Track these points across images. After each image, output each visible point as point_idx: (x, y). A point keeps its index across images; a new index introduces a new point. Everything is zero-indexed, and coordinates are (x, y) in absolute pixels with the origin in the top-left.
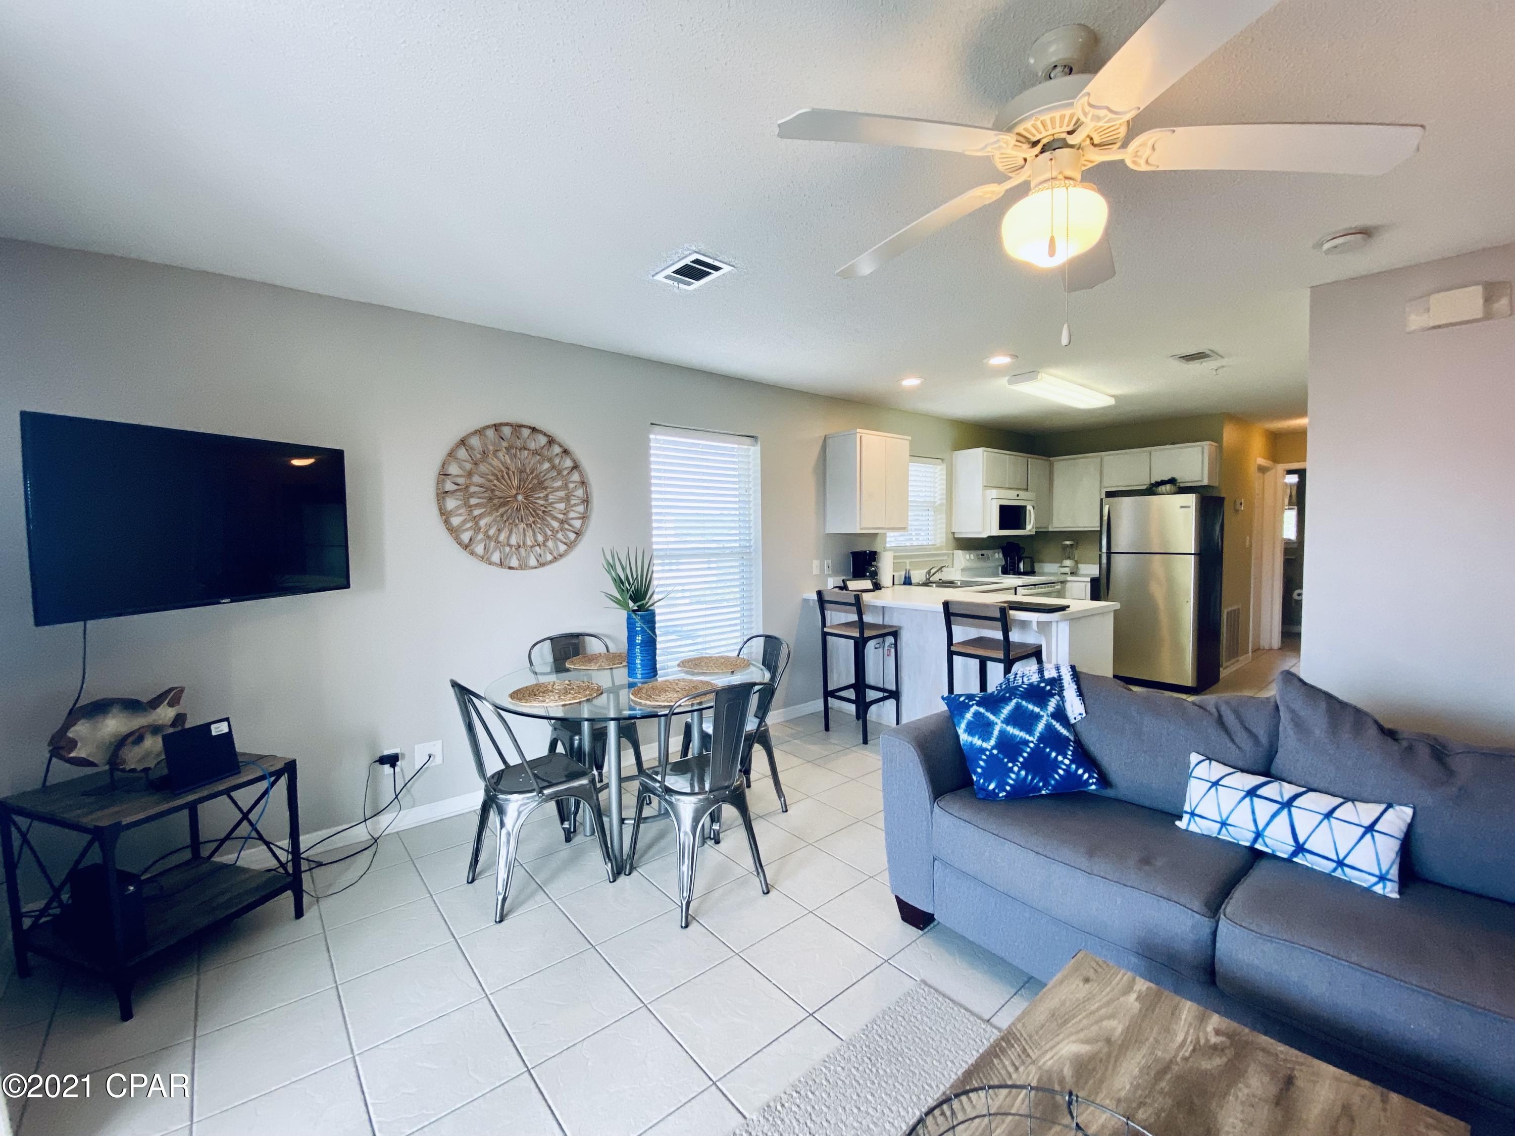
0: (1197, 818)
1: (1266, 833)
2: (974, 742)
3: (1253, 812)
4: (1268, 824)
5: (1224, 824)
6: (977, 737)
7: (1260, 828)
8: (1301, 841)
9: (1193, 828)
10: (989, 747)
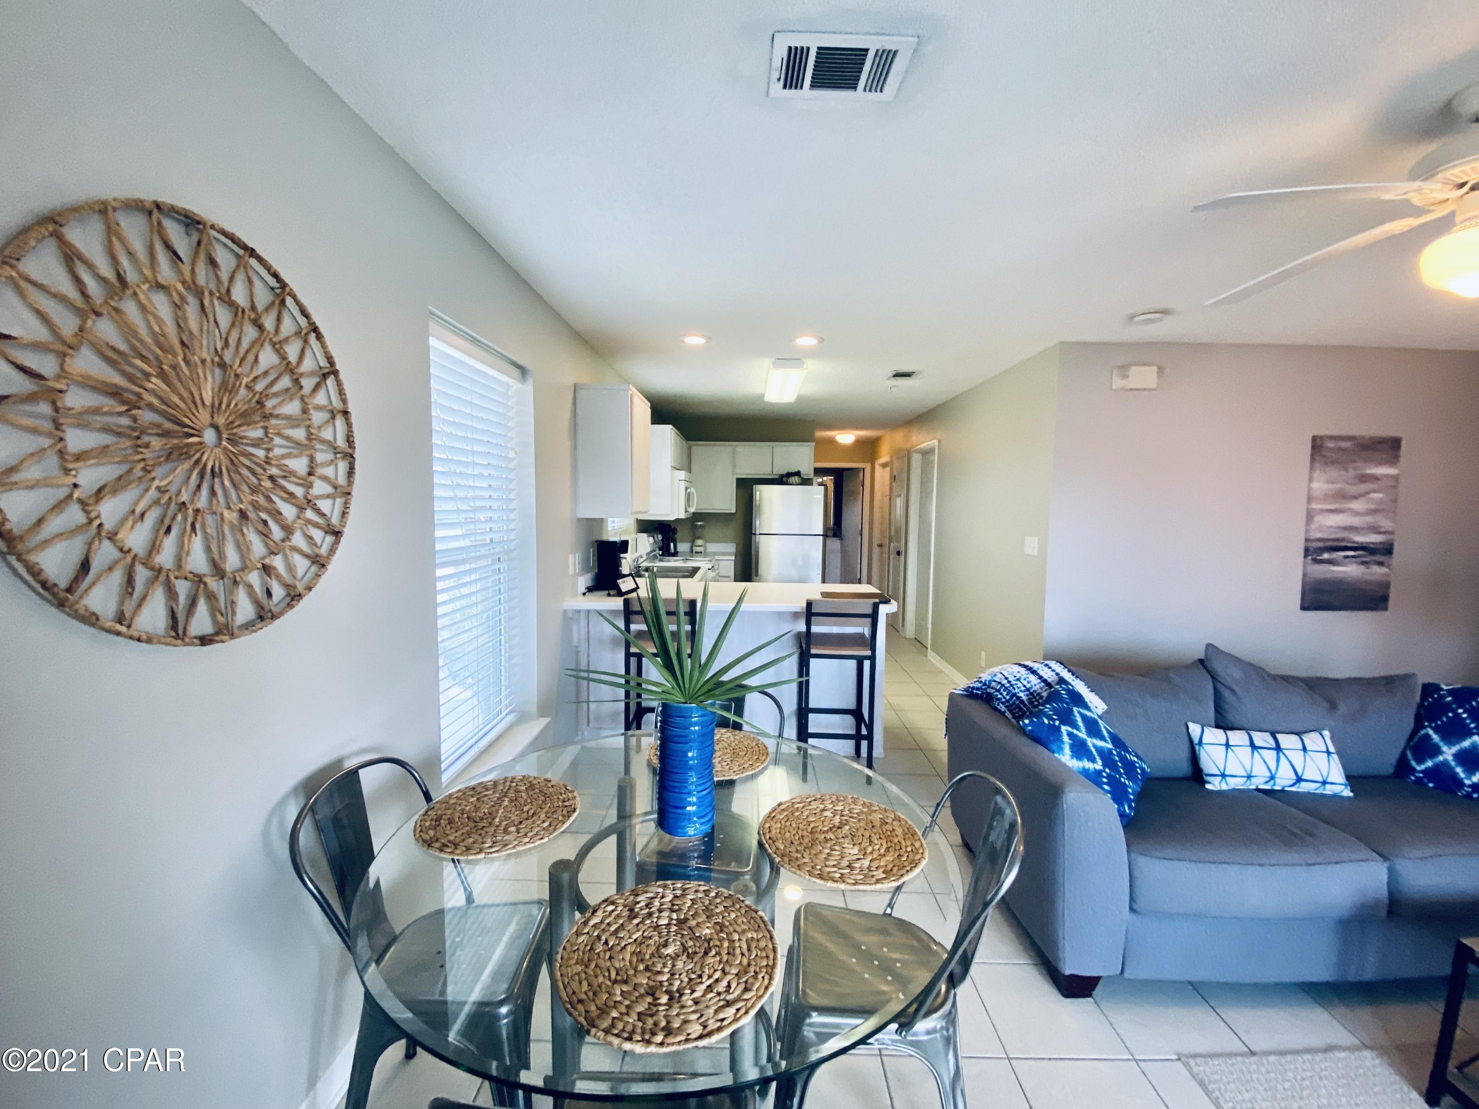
0: (1228, 779)
1: (1277, 776)
2: (1087, 767)
3: (1265, 763)
4: (1277, 769)
5: (1249, 777)
6: (1086, 760)
7: (1273, 772)
8: (1300, 773)
9: (1224, 787)
10: (1101, 768)
